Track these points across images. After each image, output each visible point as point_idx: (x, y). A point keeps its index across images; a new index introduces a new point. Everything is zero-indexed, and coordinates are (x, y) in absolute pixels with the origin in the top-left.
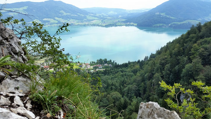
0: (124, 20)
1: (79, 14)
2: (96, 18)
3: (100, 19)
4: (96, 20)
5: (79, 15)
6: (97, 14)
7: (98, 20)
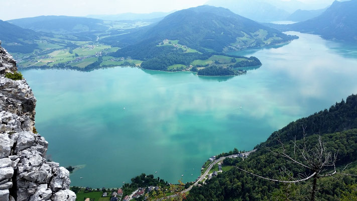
0: (115, 50)
1: (21, 40)
2: (56, 46)
3: (66, 47)
4: (58, 49)
5: (22, 43)
6: (55, 36)
7: (61, 49)
